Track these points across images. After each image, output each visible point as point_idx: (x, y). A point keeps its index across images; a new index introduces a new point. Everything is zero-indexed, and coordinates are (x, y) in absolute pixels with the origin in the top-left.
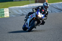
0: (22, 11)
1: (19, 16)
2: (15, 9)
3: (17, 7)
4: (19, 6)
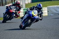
3: (56, 6)
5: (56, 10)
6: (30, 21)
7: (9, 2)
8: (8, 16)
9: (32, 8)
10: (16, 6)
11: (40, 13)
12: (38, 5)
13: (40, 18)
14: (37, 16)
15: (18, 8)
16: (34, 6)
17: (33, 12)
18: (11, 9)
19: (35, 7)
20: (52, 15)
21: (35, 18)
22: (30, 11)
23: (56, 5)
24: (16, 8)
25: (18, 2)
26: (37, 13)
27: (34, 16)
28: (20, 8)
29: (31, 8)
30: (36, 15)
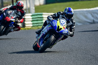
0: (93, 16)
1: (88, 24)
2: (81, 14)
3: (85, 10)
4: (88, 8)
5: (86, 17)
6: (53, 37)
7: (7, 3)
8: (3, 27)
9: (57, 16)
10: (16, 11)
11: (69, 24)
12: (66, 10)
13: (71, 33)
14: (66, 30)
15: (19, 13)
16: (60, 12)
17: (58, 22)
18: (8, 15)
19: (61, 14)
20: (79, 24)
21: (62, 32)
22: (53, 21)
23: (85, 8)
24: (16, 14)
25: (21, 3)
26: (65, 24)
27: (61, 29)
28: (23, 14)
29: (55, 15)
30: (64, 28)
